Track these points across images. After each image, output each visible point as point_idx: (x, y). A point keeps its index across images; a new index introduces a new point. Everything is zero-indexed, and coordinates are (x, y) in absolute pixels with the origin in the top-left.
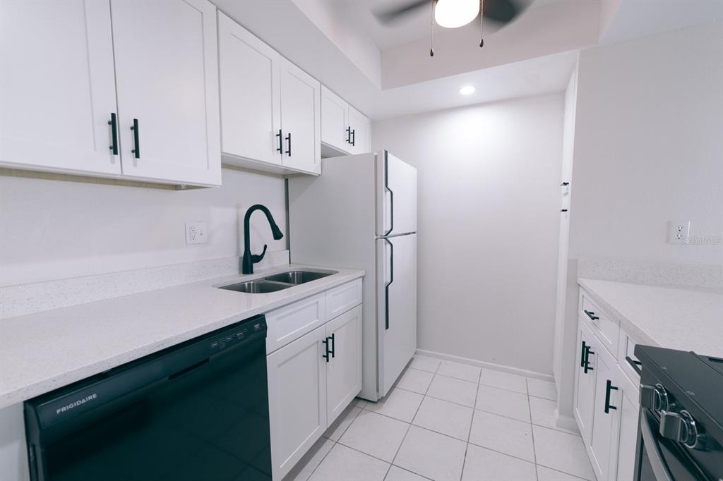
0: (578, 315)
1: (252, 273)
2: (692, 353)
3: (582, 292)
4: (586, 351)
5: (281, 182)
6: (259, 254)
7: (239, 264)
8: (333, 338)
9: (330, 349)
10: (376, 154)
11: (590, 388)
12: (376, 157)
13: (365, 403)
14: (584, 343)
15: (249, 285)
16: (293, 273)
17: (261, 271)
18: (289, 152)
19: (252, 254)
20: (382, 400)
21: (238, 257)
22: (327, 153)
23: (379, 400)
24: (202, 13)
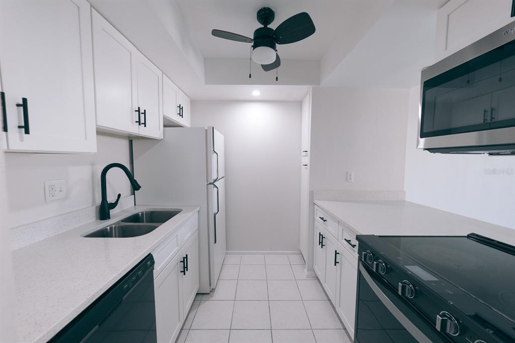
0: (314, 219)
1: (109, 218)
2: (373, 235)
3: (316, 207)
4: (321, 237)
5: (126, 143)
6: (113, 202)
7: (96, 213)
8: (187, 258)
9: (186, 266)
10: (206, 128)
11: (323, 257)
12: (206, 130)
13: (201, 296)
14: (320, 233)
15: (111, 228)
16: (142, 213)
17: (117, 215)
18: (145, 124)
19: (109, 202)
20: (213, 290)
21: (95, 207)
22: (168, 124)
23: (210, 291)
24: (78, 7)
